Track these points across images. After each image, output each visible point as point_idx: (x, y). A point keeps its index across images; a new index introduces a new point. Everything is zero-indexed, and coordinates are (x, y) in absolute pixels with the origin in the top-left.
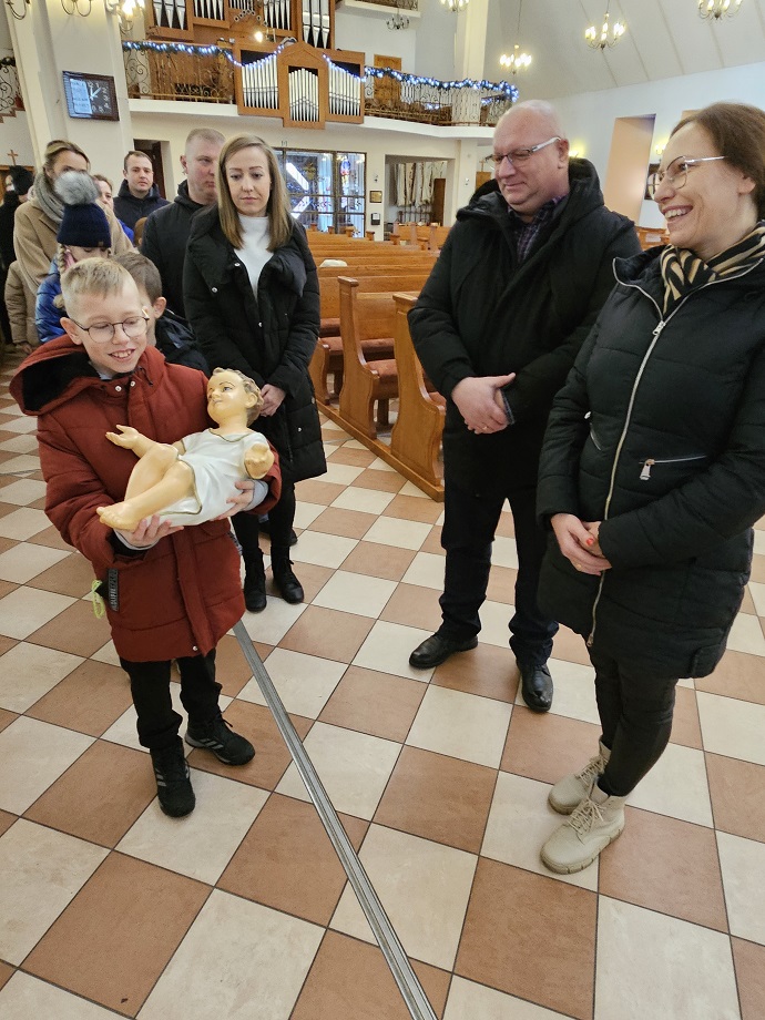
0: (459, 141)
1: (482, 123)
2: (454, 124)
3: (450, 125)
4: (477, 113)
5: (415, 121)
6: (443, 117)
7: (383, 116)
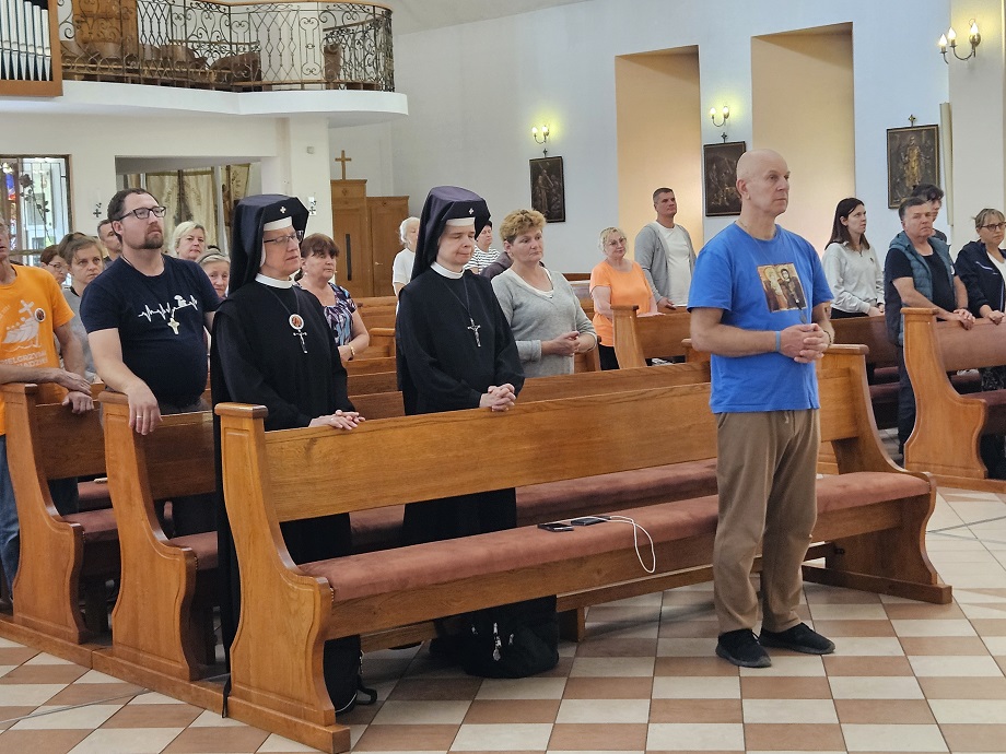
0: (282, 121)
1: (331, 83)
2: (269, 87)
3: (259, 89)
4: (317, 60)
5: (180, 85)
6: (242, 74)
7: (105, 79)
